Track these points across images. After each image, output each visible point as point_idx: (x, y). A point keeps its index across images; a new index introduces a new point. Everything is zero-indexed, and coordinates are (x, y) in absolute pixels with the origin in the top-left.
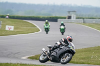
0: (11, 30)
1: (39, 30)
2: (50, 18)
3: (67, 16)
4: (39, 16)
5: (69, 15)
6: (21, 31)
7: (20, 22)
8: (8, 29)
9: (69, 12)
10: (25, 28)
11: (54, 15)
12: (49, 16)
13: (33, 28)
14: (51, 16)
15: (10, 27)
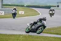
0: (22, 14)
1: (40, 14)
2: (46, 6)
3: (56, 5)
4: (39, 5)
5: (58, 5)
6: (29, 14)
7: (28, 9)
8: (21, 13)
9: (58, 3)
10: (31, 12)
11: (48, 5)
12: (46, 5)
13: (36, 12)
14: (47, 5)
15: (22, 12)
